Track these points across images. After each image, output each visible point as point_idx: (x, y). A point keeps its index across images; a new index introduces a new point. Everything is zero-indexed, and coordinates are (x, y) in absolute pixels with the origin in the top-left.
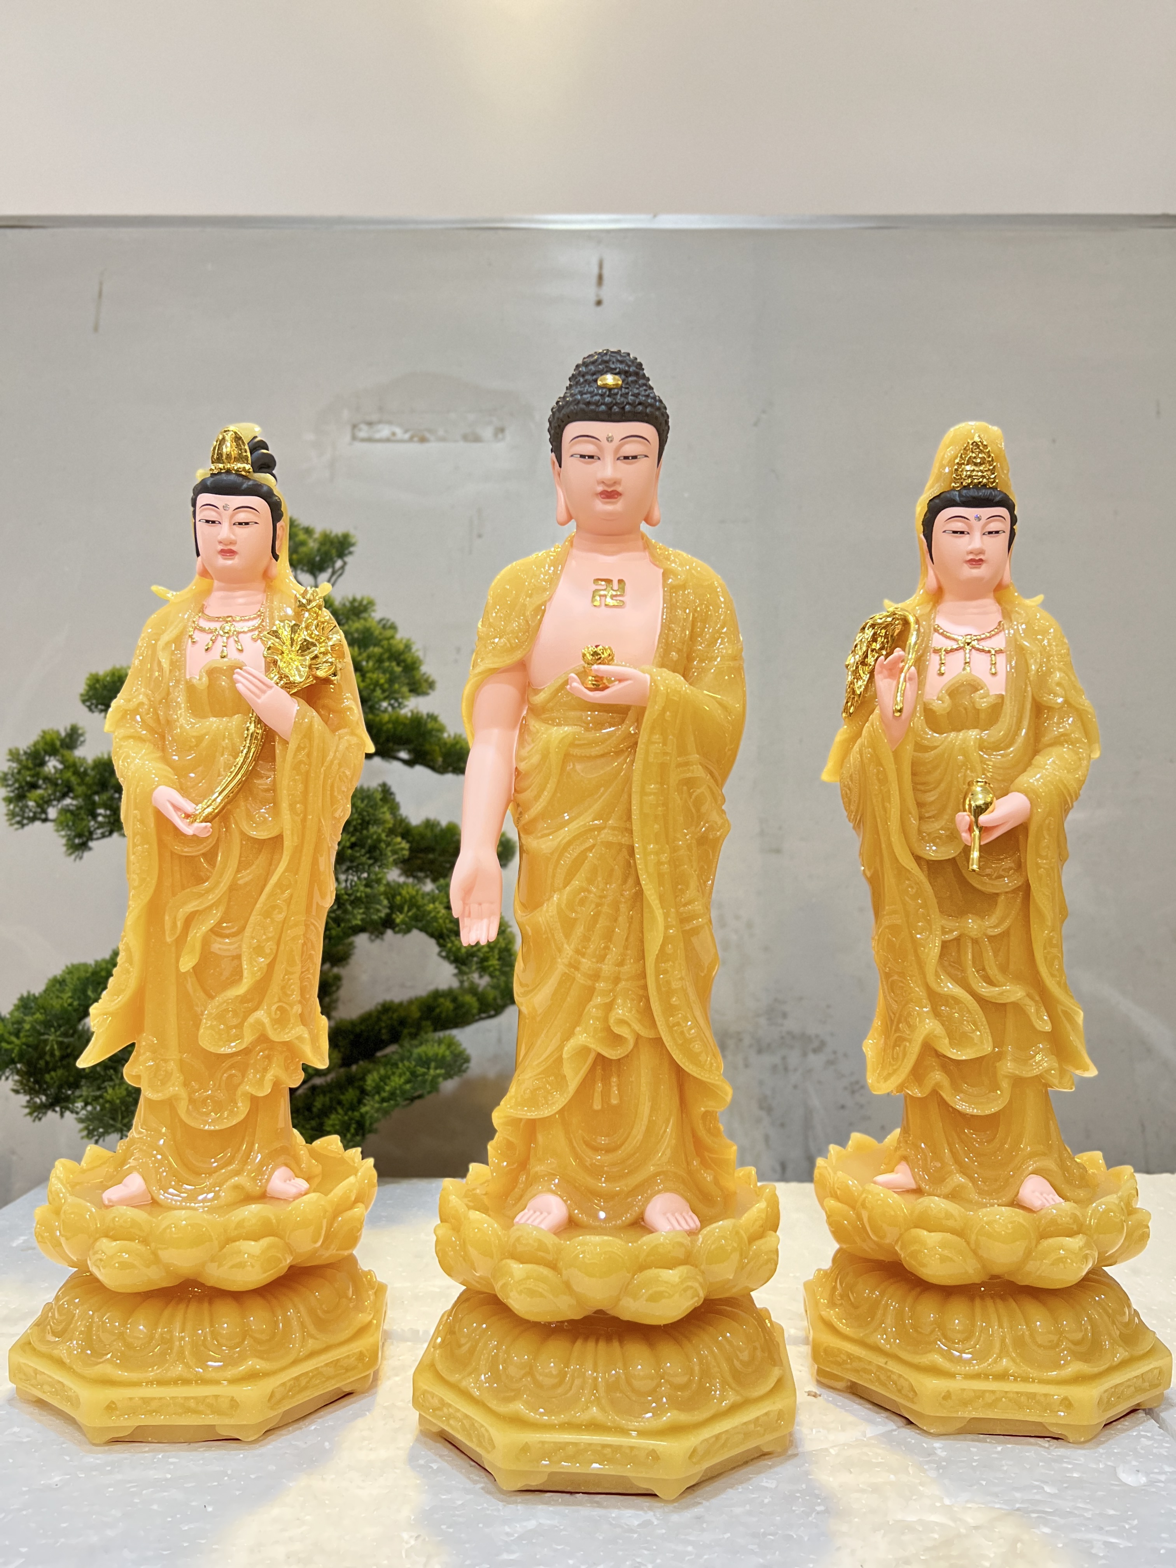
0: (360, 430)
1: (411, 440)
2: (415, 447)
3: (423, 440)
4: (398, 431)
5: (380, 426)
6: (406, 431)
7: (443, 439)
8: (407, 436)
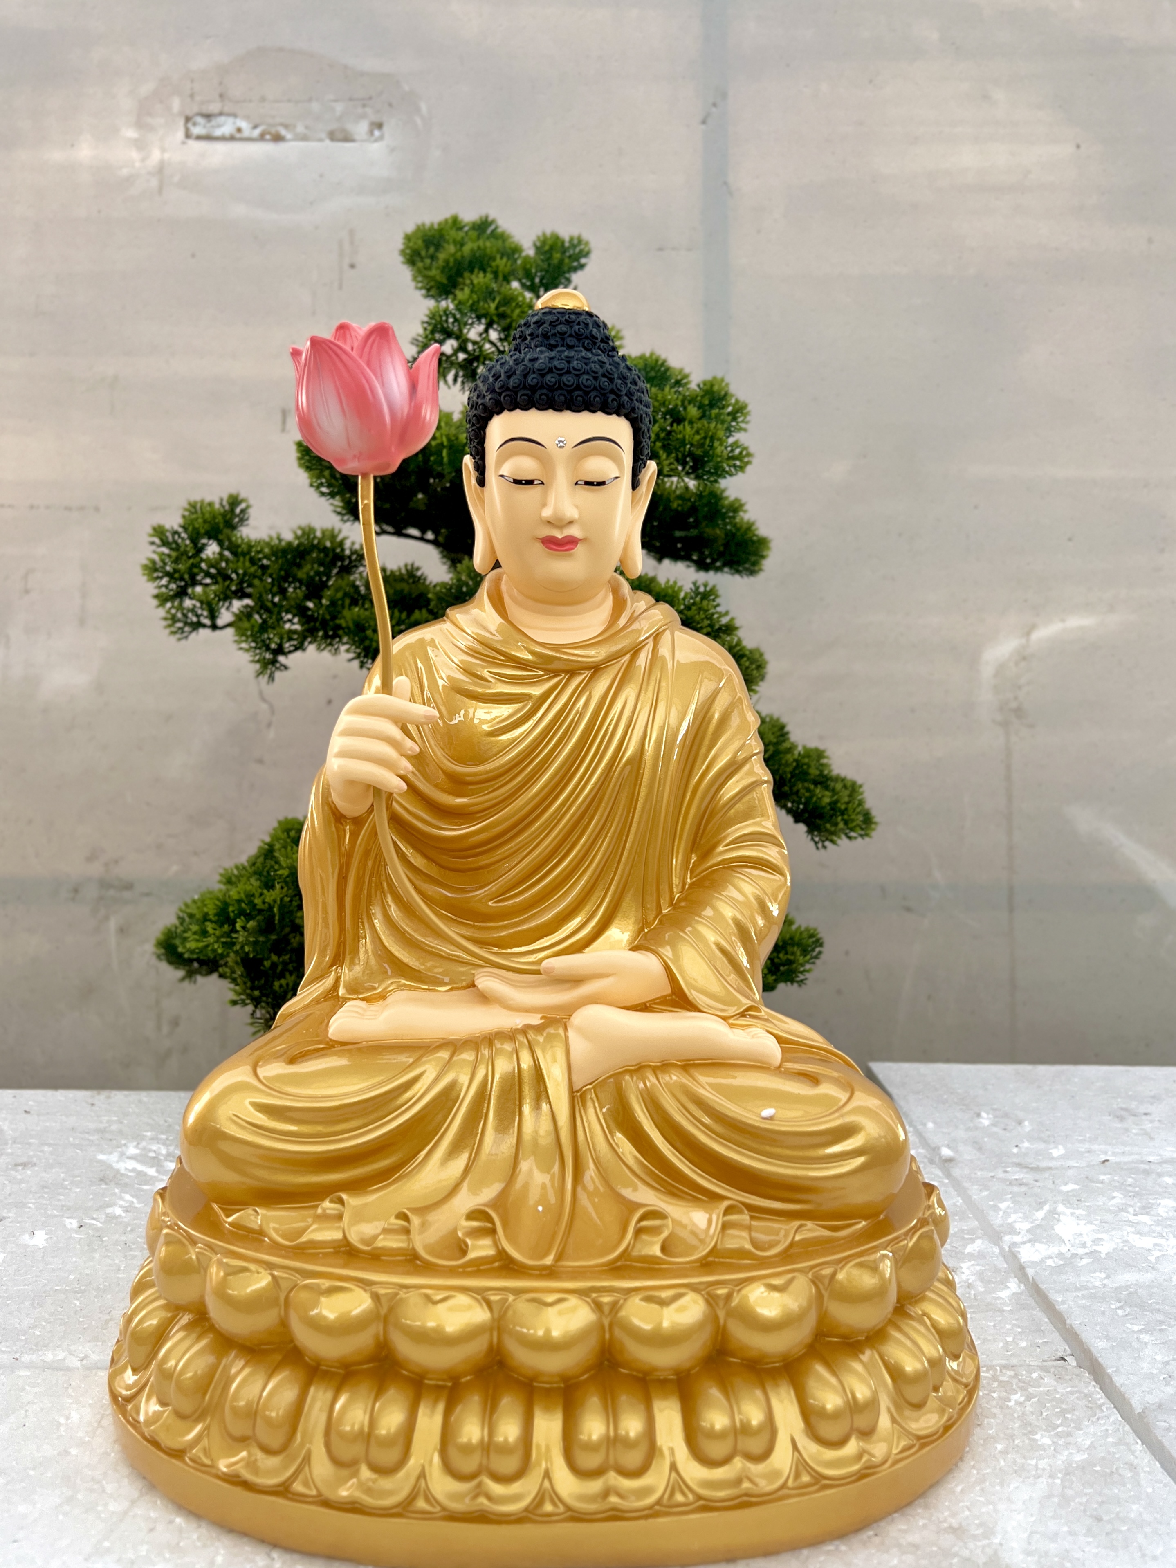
0: (195, 124)
1: (262, 138)
2: (268, 148)
3: (278, 138)
4: (244, 125)
5: (222, 119)
6: (255, 127)
7: (304, 138)
8: (256, 133)
